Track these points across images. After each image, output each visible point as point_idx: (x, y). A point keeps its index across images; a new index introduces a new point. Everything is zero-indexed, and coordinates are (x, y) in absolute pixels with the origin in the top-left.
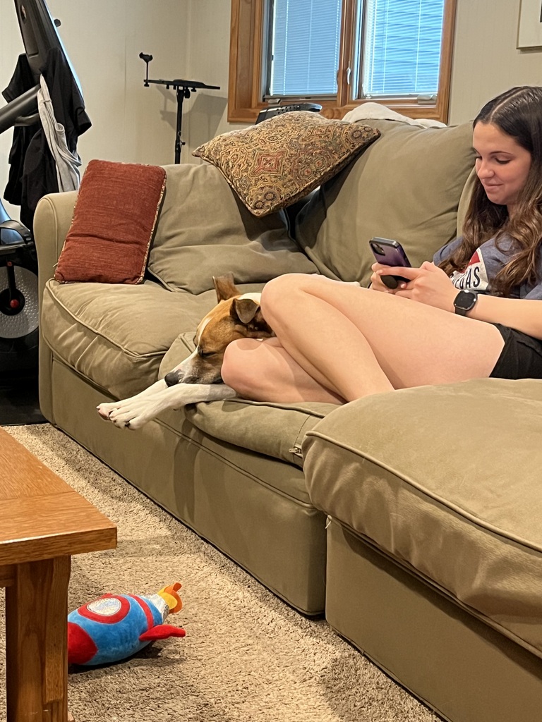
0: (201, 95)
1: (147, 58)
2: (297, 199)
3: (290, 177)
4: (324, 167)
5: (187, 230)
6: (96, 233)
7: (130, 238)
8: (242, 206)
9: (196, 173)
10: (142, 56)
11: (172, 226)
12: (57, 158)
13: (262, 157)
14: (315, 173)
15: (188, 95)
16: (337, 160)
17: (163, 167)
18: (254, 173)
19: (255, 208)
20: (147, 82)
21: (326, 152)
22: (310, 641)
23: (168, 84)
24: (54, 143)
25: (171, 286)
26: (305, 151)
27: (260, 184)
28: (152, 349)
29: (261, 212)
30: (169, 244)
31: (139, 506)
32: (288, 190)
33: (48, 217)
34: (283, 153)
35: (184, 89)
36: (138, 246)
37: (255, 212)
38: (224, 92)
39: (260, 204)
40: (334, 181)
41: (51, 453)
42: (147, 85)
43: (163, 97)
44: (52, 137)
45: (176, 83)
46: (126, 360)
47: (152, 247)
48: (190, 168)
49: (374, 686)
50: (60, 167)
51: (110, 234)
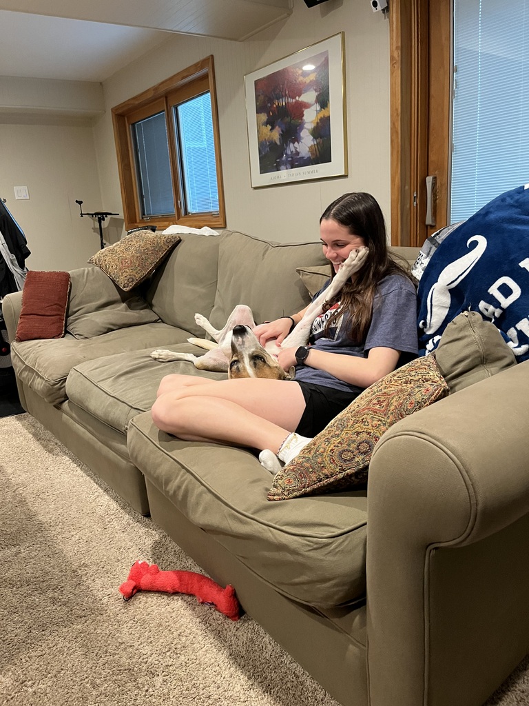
0: (111, 218)
1: (80, 203)
2: (145, 279)
3: (139, 268)
4: (155, 259)
5: (87, 306)
6: (34, 312)
7: (55, 313)
8: (117, 287)
9: (88, 273)
10: (77, 201)
11: (79, 304)
12: (14, 272)
13: (122, 260)
14: (151, 264)
15: (104, 220)
16: (161, 255)
17: (69, 272)
18: (120, 269)
19: (124, 287)
20: (82, 215)
21: (155, 252)
22: (144, 530)
23: (92, 215)
24: (11, 265)
25: (77, 336)
26: (144, 253)
27: (125, 274)
28: (59, 376)
29: (128, 289)
30: (76, 314)
31: (68, 459)
32: (140, 275)
33: (9, 307)
34: (133, 256)
35: (101, 216)
36: (58, 317)
37: (124, 289)
38: (122, 215)
39: (126, 285)
40: (161, 266)
41: (26, 431)
42: (82, 216)
43: (92, 221)
44: (9, 262)
45: (97, 214)
46: (47, 384)
47: (67, 316)
48: (84, 270)
49: (172, 553)
50: (17, 277)
51: (43, 313)
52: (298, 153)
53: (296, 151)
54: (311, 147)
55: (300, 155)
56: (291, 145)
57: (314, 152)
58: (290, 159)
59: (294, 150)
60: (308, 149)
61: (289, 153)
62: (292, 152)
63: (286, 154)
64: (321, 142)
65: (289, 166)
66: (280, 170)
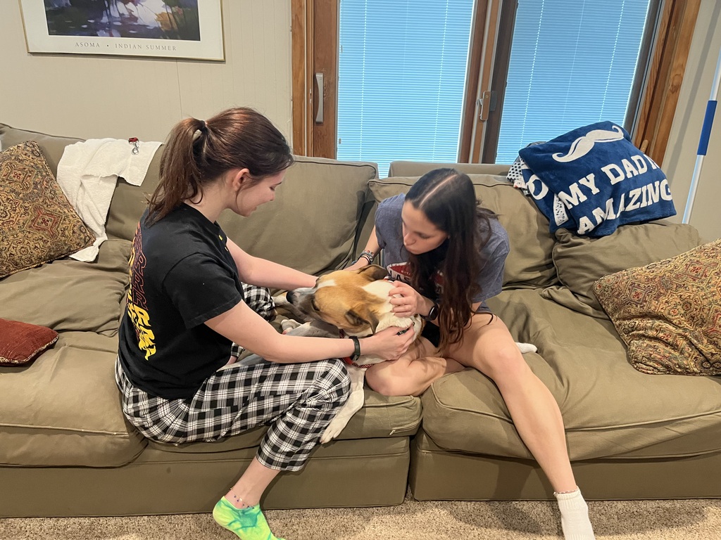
52: (136, 19)
53: (131, 14)
54: (162, 15)
55: (140, 22)
56: (120, 5)
57: (169, 22)
58: (119, 24)
59: (126, 13)
60: (156, 17)
61: (115, 14)
62: (121, 15)
63: (109, 16)
64: (181, 12)
65: (114, 32)
66: (97, 35)
